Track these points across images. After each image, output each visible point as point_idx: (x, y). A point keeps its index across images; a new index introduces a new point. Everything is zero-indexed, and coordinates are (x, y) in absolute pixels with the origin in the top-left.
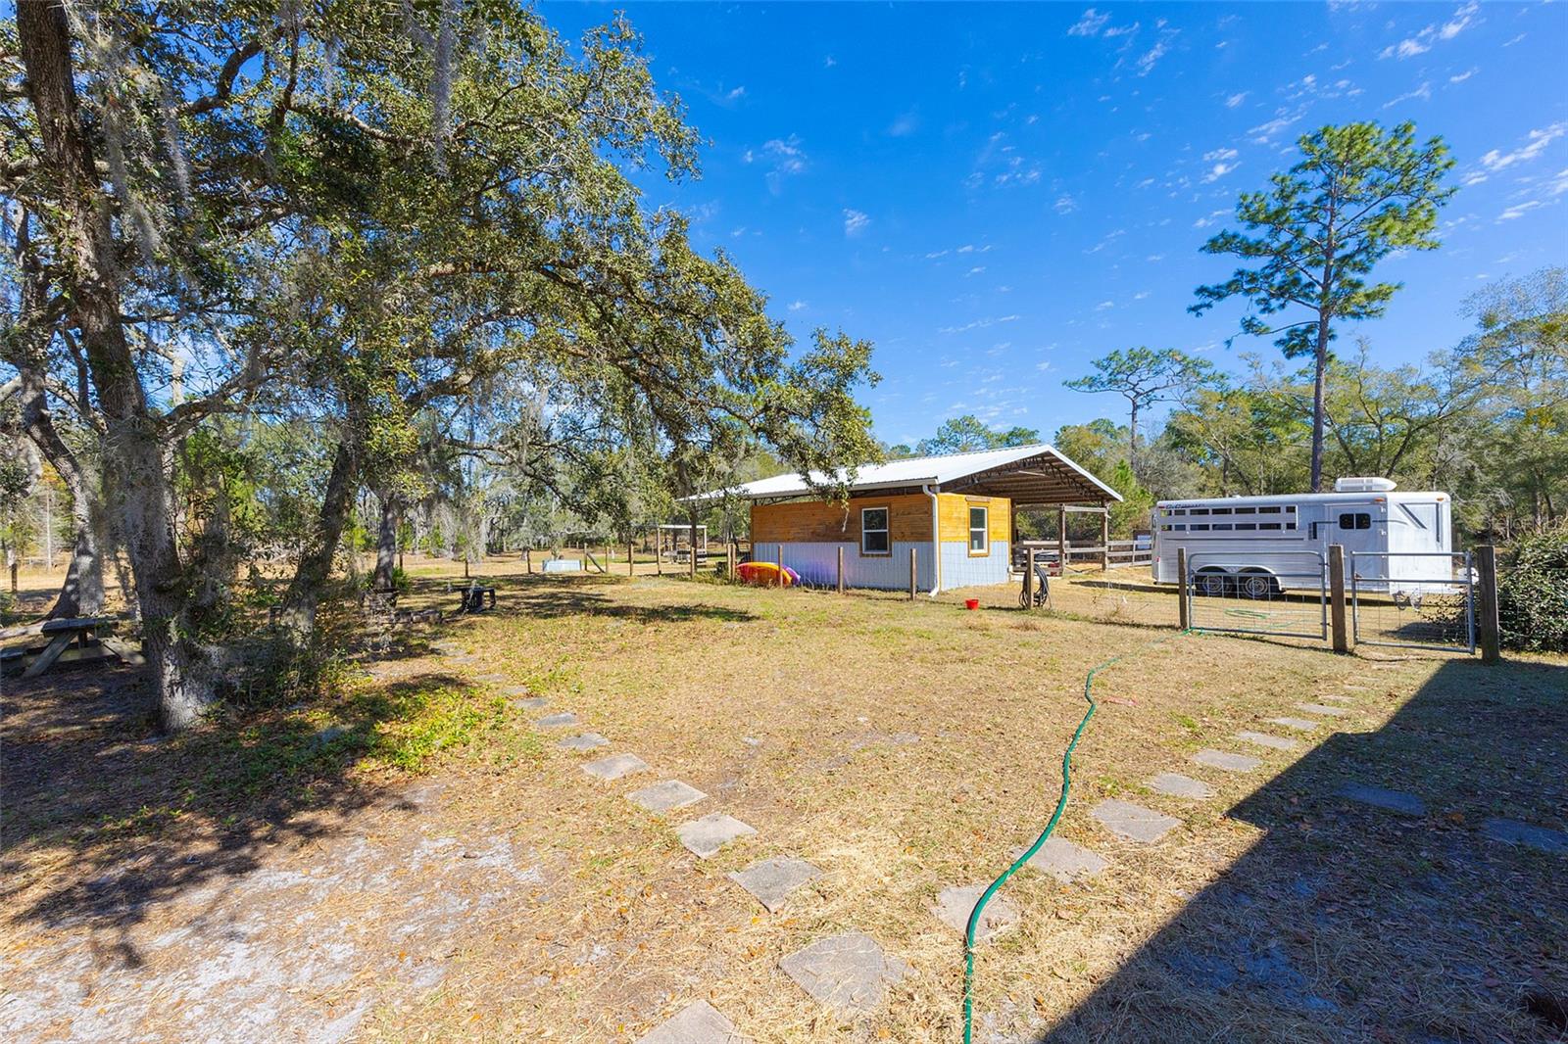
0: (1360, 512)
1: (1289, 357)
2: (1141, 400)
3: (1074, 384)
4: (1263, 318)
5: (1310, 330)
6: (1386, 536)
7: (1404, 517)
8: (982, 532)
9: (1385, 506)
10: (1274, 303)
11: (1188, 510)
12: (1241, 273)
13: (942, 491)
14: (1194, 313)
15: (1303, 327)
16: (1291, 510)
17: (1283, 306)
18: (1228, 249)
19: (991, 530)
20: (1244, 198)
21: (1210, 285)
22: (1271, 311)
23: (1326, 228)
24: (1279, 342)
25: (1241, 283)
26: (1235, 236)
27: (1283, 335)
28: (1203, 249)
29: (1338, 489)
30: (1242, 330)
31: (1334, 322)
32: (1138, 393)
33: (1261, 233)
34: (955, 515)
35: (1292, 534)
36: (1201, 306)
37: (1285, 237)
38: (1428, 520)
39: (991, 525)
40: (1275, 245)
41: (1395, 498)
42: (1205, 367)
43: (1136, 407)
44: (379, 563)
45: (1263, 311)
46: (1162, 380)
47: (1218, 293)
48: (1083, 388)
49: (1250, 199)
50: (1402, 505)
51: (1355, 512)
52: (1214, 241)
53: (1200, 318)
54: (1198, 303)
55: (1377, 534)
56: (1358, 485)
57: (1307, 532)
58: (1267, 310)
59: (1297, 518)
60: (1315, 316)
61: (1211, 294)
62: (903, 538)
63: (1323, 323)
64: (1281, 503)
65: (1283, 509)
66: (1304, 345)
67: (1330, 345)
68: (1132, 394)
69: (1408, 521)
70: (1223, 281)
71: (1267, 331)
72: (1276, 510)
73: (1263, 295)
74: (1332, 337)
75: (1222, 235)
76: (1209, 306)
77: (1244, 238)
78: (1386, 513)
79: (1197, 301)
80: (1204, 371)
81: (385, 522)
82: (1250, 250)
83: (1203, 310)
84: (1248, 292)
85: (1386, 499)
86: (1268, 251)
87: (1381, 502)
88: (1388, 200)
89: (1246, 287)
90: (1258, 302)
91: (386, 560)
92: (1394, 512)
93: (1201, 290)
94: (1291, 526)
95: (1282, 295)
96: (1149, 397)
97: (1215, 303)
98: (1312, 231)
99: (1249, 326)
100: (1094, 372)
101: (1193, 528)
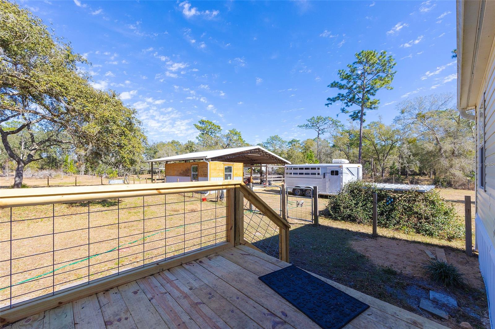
0: (336, 170)
1: (354, 120)
2: (321, 131)
3: (301, 126)
4: (347, 108)
5: (359, 112)
6: (342, 178)
7: (348, 172)
8: (231, 174)
9: (342, 169)
10: (349, 104)
11: (292, 168)
12: (339, 94)
13: (212, 160)
14: (327, 106)
15: (357, 111)
16: (319, 169)
17: (351, 105)
18: (336, 87)
19: (234, 173)
20: (340, 71)
21: (331, 98)
22: (349, 106)
23: (363, 82)
24: (350, 116)
25: (340, 97)
26: (338, 83)
27: (352, 114)
28: (329, 86)
29: (333, 162)
30: (341, 112)
31: (365, 110)
32: (320, 130)
33: (344, 82)
34: (218, 168)
35: (319, 176)
36: (329, 104)
37: (351, 84)
38: (355, 173)
39: (234, 172)
40: (348, 86)
41: (345, 166)
42: (339, 122)
43: (319, 134)
44: (15, 183)
45: (346, 106)
46: (326, 126)
47: (334, 100)
48: (303, 128)
49: (341, 72)
50: (347, 168)
51: (335, 170)
52: (332, 84)
53: (328, 107)
54: (328, 103)
55: (340, 177)
56: (338, 161)
57: (322, 176)
58: (347, 106)
59: (320, 171)
60: (360, 108)
61: (331, 100)
62: (201, 176)
63: (362, 110)
64: (316, 166)
65: (317, 169)
66: (357, 117)
67: (364, 117)
68: (318, 130)
69: (349, 174)
70: (335, 96)
71: (347, 112)
72: (315, 169)
73: (346, 101)
74: (365, 115)
75: (334, 82)
76: (331, 104)
77: (340, 84)
78: (342, 171)
79: (328, 102)
80: (338, 124)
81: (18, 168)
82: (341, 87)
83: (329, 105)
84: (341, 100)
85: (342, 166)
86: (347, 88)
87: (341, 167)
88: (378, 74)
89: (341, 98)
90: (345, 103)
91: (19, 181)
92: (345, 170)
93: (329, 99)
94: (319, 174)
95: (351, 101)
96: (323, 131)
97: (332, 103)
98: (359, 83)
99: (343, 110)
100: (307, 123)
101: (294, 174)
